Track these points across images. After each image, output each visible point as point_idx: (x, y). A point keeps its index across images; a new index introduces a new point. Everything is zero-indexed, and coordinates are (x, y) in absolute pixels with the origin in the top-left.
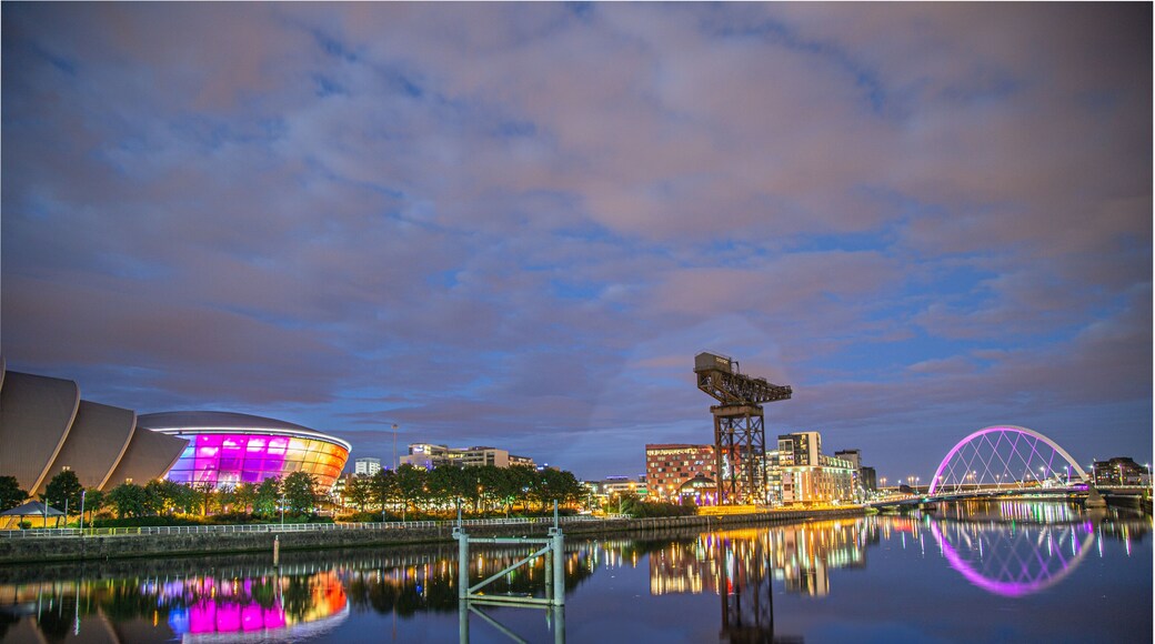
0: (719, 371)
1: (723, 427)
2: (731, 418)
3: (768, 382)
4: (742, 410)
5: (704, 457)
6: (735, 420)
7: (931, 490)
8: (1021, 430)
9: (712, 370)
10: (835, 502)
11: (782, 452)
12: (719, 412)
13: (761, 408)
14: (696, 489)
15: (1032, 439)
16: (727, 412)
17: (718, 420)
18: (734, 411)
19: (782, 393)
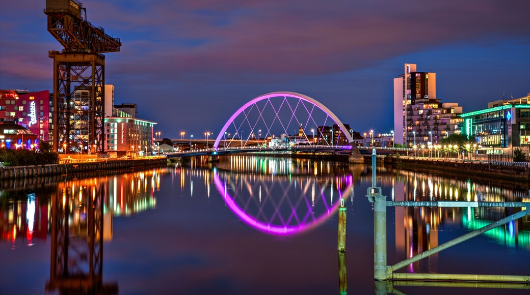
0: (72, 15)
1: (62, 72)
2: (69, 65)
3: (106, 32)
4: (87, 58)
5: (8, 102)
6: (73, 67)
7: (216, 145)
8: (302, 97)
9: (65, 14)
10: (141, 153)
11: (78, 102)
12: (61, 58)
13: (103, 58)
14: (7, 136)
15: (310, 105)
16: (71, 58)
17: (58, 65)
18: (79, 58)
19: (114, 45)
